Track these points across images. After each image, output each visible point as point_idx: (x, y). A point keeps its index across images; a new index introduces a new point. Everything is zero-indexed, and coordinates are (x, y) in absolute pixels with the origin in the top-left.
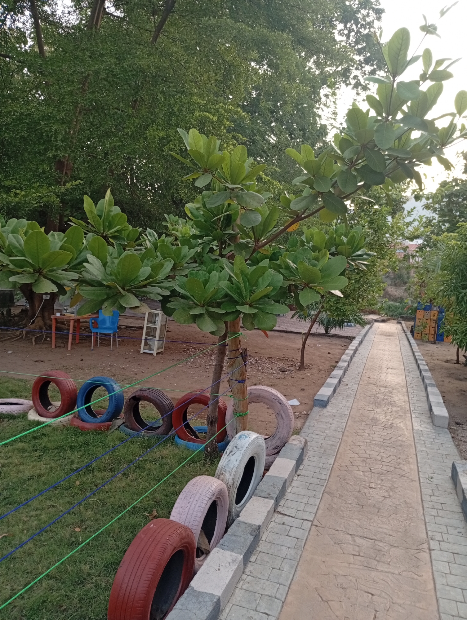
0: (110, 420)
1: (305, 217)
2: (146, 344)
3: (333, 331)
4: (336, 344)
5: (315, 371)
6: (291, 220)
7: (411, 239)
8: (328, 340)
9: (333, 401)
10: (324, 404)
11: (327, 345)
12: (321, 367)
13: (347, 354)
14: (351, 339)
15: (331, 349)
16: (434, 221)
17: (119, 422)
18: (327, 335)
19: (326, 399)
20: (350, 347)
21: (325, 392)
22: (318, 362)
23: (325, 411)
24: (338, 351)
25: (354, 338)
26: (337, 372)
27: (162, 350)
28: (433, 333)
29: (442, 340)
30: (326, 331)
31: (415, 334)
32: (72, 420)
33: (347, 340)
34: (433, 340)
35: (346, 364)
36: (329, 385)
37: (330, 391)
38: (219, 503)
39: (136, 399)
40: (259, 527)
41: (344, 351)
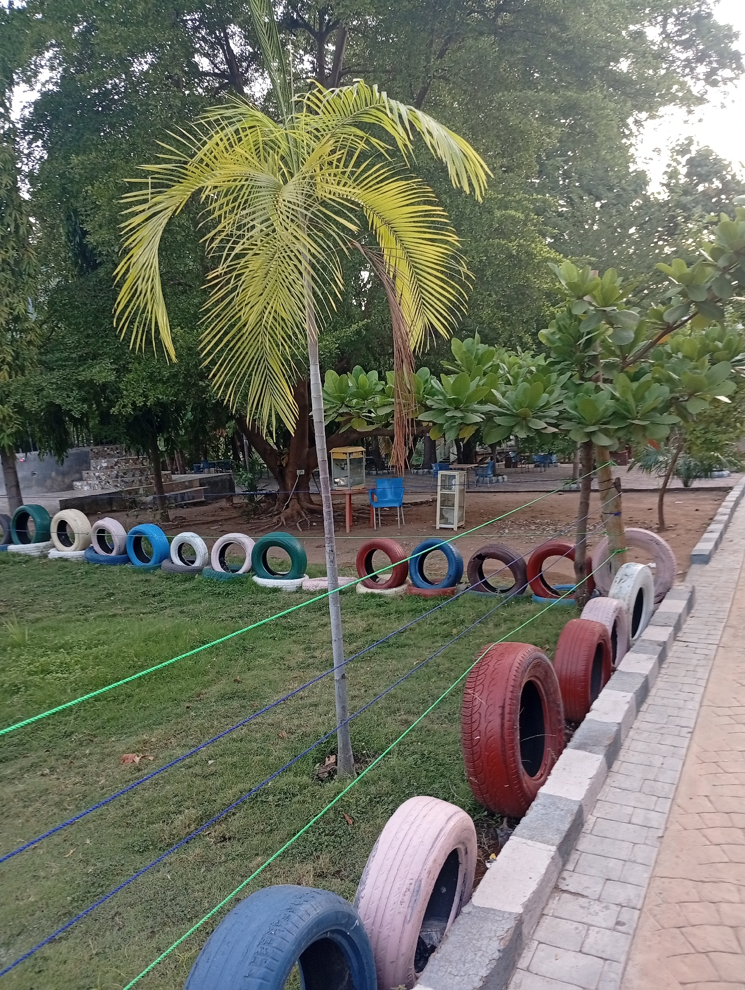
0: (453, 584)
1: (676, 327)
2: (442, 517)
3: (696, 484)
4: (705, 499)
5: (682, 532)
6: (661, 331)
8: (692, 496)
9: (716, 557)
10: (705, 559)
11: (692, 502)
12: (689, 527)
13: (726, 507)
14: (727, 490)
15: (699, 505)
17: (462, 587)
18: (686, 489)
19: (707, 553)
20: (728, 498)
21: (704, 546)
22: (683, 521)
23: (707, 567)
24: (709, 507)
25: (731, 488)
26: (716, 527)
27: (463, 523)
30: (686, 484)
32: (409, 589)
33: (721, 493)
35: (726, 518)
36: (708, 540)
37: (710, 546)
38: (618, 624)
39: (481, 558)
40: (665, 643)
41: (720, 505)
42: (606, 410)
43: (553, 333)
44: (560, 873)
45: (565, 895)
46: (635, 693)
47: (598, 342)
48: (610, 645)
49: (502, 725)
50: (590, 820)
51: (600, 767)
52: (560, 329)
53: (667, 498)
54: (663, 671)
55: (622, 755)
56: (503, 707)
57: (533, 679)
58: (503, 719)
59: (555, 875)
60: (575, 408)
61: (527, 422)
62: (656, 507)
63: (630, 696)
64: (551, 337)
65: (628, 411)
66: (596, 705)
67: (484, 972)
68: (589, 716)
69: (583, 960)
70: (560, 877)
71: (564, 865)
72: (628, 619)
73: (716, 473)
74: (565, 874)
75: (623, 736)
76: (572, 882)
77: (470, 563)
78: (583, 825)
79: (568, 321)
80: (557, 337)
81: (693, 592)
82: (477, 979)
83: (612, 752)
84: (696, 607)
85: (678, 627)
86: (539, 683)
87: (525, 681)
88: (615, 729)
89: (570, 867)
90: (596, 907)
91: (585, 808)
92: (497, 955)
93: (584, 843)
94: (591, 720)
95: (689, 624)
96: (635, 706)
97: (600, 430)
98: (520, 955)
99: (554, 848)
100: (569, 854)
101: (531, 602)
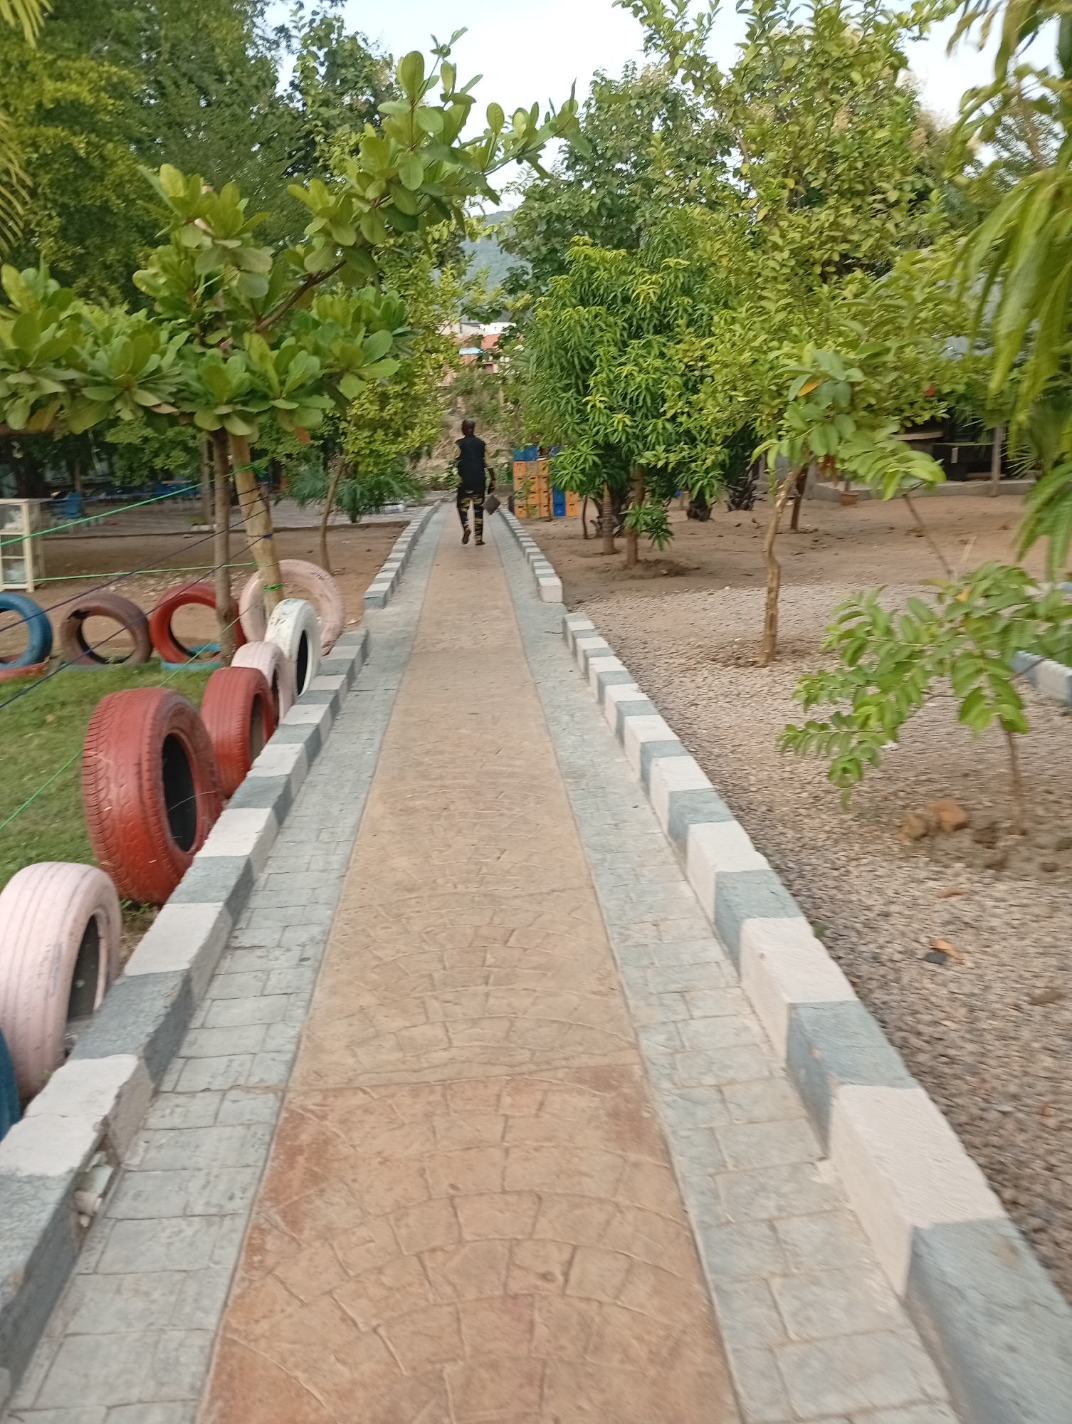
0: (40, 659)
3: (366, 519)
4: (376, 538)
5: (352, 576)
7: (487, 321)
8: (362, 533)
9: (393, 599)
10: (380, 602)
11: (362, 540)
12: (360, 571)
13: (402, 544)
14: (404, 525)
15: (370, 544)
16: (526, 277)
18: (354, 526)
19: (382, 595)
20: (404, 534)
21: (378, 588)
22: (353, 564)
23: (385, 611)
24: (381, 546)
25: (407, 523)
26: (392, 566)
28: (545, 502)
29: (563, 514)
30: (354, 520)
31: (517, 510)
33: (396, 529)
34: (546, 515)
35: (402, 555)
36: (382, 581)
37: (385, 587)
38: (280, 675)
39: (80, 615)
40: (336, 691)
41: (394, 543)
42: (241, 384)
43: (155, 275)
44: (232, 930)
45: (239, 952)
46: (306, 743)
47: (220, 293)
48: (270, 697)
49: (140, 787)
50: (261, 878)
51: (268, 820)
52: (165, 269)
53: (331, 538)
54: (337, 723)
55: (294, 811)
56: (139, 764)
57: (176, 731)
58: (140, 778)
59: (224, 935)
60: (199, 378)
61: (132, 394)
62: (318, 549)
63: (299, 747)
64: (152, 282)
65: (270, 387)
66: (257, 761)
67: (151, 1029)
68: (250, 774)
69: (264, 1002)
70: (231, 936)
71: (235, 924)
72: (292, 669)
73: (390, 507)
74: (236, 933)
75: (294, 791)
76: (245, 939)
77: (63, 624)
78: (253, 884)
79: (176, 259)
80: (162, 280)
81: (367, 636)
82: (143, 1036)
83: (283, 808)
84: (372, 654)
85: (351, 676)
86: (183, 736)
87: (164, 735)
88: (284, 780)
89: (242, 924)
90: (277, 953)
91: (254, 864)
92: (163, 1011)
93: (257, 901)
94: (253, 778)
95: (364, 673)
96: (305, 759)
97: (235, 412)
98: (191, 1016)
99: (221, 904)
100: (239, 913)
101: (160, 672)
